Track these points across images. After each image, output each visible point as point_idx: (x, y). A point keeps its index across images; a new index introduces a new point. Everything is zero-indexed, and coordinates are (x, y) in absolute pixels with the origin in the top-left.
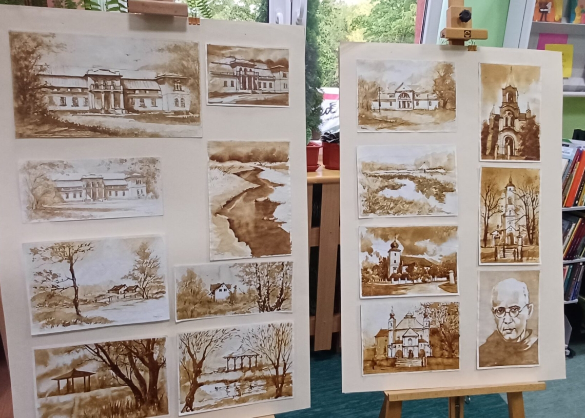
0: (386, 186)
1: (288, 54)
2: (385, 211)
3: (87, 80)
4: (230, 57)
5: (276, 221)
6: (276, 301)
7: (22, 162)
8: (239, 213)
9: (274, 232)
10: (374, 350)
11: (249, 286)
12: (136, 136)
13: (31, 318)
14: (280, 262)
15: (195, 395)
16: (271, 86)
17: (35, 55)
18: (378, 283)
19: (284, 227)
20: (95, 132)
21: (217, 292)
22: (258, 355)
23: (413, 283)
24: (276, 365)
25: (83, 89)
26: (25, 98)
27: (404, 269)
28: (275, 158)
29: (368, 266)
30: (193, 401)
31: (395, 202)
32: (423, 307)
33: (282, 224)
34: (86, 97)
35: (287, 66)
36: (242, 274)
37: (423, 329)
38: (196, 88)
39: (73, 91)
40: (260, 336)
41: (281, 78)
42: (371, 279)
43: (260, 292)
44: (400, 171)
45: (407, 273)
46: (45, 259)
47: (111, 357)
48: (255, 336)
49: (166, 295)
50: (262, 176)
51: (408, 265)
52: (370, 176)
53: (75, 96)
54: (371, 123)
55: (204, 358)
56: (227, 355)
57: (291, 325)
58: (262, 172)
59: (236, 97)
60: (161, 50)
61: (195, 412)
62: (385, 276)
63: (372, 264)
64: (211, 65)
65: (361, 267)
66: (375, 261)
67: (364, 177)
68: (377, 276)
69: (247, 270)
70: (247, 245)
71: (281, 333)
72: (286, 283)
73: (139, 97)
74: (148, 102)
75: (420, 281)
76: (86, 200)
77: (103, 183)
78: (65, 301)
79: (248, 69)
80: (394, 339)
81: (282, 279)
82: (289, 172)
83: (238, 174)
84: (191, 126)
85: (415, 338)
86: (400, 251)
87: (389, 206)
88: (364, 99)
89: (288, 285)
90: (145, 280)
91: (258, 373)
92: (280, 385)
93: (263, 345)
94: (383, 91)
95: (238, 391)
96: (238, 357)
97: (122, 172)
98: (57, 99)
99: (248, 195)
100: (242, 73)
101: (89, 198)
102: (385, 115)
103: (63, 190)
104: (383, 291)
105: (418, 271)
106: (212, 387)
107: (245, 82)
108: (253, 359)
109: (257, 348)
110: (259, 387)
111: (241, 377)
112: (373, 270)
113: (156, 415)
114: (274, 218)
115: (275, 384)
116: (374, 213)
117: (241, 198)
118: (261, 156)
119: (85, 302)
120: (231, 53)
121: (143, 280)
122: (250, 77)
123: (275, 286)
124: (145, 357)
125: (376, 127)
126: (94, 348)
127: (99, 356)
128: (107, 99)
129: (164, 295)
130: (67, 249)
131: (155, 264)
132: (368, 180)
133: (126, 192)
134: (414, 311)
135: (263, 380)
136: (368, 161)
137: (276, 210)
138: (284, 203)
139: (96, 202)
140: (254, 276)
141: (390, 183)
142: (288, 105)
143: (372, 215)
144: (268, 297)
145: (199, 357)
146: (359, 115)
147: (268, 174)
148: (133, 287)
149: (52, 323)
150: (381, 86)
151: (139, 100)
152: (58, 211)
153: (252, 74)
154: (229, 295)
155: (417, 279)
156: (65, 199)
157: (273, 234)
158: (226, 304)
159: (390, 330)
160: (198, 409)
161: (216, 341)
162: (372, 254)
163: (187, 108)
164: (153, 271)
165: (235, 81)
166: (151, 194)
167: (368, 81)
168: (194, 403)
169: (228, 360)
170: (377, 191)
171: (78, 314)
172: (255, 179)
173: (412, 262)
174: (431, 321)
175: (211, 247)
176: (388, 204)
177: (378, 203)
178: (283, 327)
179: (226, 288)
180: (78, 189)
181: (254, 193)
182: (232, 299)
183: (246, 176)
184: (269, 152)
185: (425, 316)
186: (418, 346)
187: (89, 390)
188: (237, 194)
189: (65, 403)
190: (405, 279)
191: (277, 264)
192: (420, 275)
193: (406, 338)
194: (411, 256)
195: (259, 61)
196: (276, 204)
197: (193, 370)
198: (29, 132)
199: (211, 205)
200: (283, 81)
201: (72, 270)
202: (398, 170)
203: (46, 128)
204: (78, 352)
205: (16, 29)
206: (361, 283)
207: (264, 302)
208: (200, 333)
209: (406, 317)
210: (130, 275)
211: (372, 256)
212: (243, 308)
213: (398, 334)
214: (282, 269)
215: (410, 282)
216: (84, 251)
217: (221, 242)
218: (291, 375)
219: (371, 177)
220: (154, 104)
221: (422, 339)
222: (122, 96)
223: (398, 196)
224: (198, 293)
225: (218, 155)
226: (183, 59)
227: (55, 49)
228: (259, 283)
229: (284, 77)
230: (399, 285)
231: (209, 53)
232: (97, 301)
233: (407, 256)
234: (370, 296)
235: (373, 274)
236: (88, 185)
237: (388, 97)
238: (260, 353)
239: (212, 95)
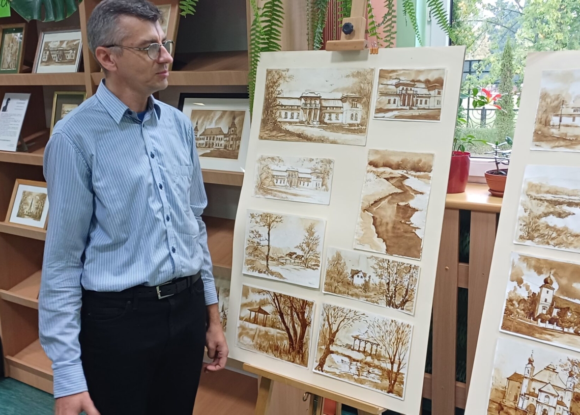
0: (551, 213)
1: (444, 73)
2: (546, 240)
3: (301, 100)
4: (396, 79)
5: (411, 225)
6: (401, 300)
7: (259, 156)
8: (383, 213)
9: (408, 235)
10: (504, 393)
11: (380, 279)
12: (323, 141)
13: (244, 261)
14: (407, 264)
15: (326, 359)
16: (426, 103)
17: (277, 84)
18: (521, 319)
19: (418, 232)
20: (299, 137)
21: (355, 277)
22: (379, 345)
23: (563, 331)
24: (392, 360)
25: (298, 106)
26: (268, 113)
27: (555, 312)
28: (421, 168)
29: (514, 298)
30: (324, 364)
31: (559, 232)
32: (570, 363)
33: (417, 230)
34: (299, 112)
35: (442, 85)
36: (376, 267)
37: (565, 390)
38: (367, 105)
39: (293, 108)
40: (383, 328)
41: (436, 95)
42: (515, 313)
43: (389, 287)
44: (570, 197)
45: (558, 317)
46: (257, 222)
47: (281, 305)
48: (379, 326)
49: (319, 268)
50: (406, 183)
51: (561, 309)
52: (534, 199)
53: (293, 111)
54: (547, 141)
55: (337, 331)
56: (355, 335)
57: (410, 327)
58: (407, 180)
59: (396, 113)
60: (348, 76)
61: (324, 373)
62: (531, 314)
63: (519, 296)
64: (381, 86)
65: (507, 297)
66: (524, 294)
67: (528, 199)
68: (522, 311)
69: (381, 264)
70: (384, 242)
71: (400, 332)
72: (411, 285)
73: (328, 113)
74: (333, 116)
75: (571, 330)
76: (286, 186)
77: (298, 175)
78: (262, 255)
79: (409, 88)
80: (528, 389)
81: (408, 280)
82: (430, 182)
83: (387, 179)
84: (359, 136)
85: (553, 397)
86: (553, 289)
87: (551, 235)
88: (543, 114)
89: (412, 287)
90: (308, 253)
91: (376, 362)
92: (393, 382)
93: (384, 338)
94: (567, 105)
95: (358, 370)
96: (363, 340)
97: (309, 168)
98: (283, 113)
99: (392, 199)
100: (404, 92)
101: (288, 185)
102: (565, 132)
103: (275, 177)
104: (524, 329)
105: (572, 319)
106: (339, 358)
107: (405, 100)
108: (374, 347)
109: (379, 338)
110: (375, 376)
111: (362, 359)
112: (519, 304)
113: (300, 364)
114: (410, 223)
115: (389, 379)
116: (532, 240)
117: (387, 200)
118: (409, 165)
119: (273, 259)
120: (397, 75)
121: (307, 252)
122: (409, 95)
123: (402, 285)
124: (299, 313)
125: (552, 144)
126: (273, 295)
127: (274, 302)
128: (310, 113)
129: (318, 268)
130: (269, 218)
131: (316, 242)
132: (531, 203)
133: (309, 183)
134: (558, 365)
135: (379, 371)
136: (536, 182)
137: (413, 215)
138: (421, 211)
139: (291, 188)
140: (385, 271)
141: (556, 210)
142: (439, 120)
143: (528, 242)
144: (395, 294)
145: (334, 328)
146: (535, 131)
147: (412, 182)
148: (300, 256)
149: (253, 268)
150: (565, 100)
151: (328, 114)
152: (270, 192)
153: (412, 92)
154: (364, 282)
155: (569, 327)
156: (275, 184)
157: (407, 237)
158: (361, 290)
159: (526, 378)
160: (327, 372)
161: (348, 319)
162: (522, 285)
163: (359, 122)
164: (314, 246)
165: (397, 99)
166: (324, 187)
167: (551, 94)
168: (324, 365)
169: (355, 340)
170: (539, 217)
171: (267, 266)
172: (400, 184)
173: (565, 306)
174: (576, 383)
175: (355, 237)
176: (550, 233)
177: (539, 230)
178: (403, 327)
179: (362, 276)
180: (283, 178)
181: (397, 197)
182: (366, 287)
183: (394, 181)
184: (416, 162)
185: (571, 375)
186: (555, 408)
187: (265, 326)
188: (384, 196)
189: (252, 330)
190: (553, 324)
191: (405, 265)
192: (573, 324)
193: (542, 393)
194: (566, 298)
195: (419, 81)
196: (415, 210)
197: (328, 337)
198: (266, 136)
199: (362, 203)
200: (437, 98)
201: (269, 234)
202: (569, 195)
203: (274, 133)
204: (264, 295)
205: (270, 68)
206: (503, 314)
207: (391, 297)
208: (337, 308)
209: (547, 368)
210: (300, 246)
211: (520, 287)
212: (374, 298)
213: (534, 384)
214: (410, 271)
215: (558, 328)
216: (277, 222)
217: (364, 234)
218: (403, 375)
219: (536, 201)
220: (337, 118)
221: (562, 401)
222: (319, 111)
223: (563, 226)
224: (341, 274)
225: (375, 161)
226: (362, 82)
227: (287, 79)
228: (389, 279)
229: (438, 94)
230: (545, 329)
231: (380, 77)
232: (279, 261)
233: (561, 297)
234: (510, 330)
235: (518, 308)
236: (289, 175)
237: (571, 111)
238: (381, 344)
239: (378, 111)
